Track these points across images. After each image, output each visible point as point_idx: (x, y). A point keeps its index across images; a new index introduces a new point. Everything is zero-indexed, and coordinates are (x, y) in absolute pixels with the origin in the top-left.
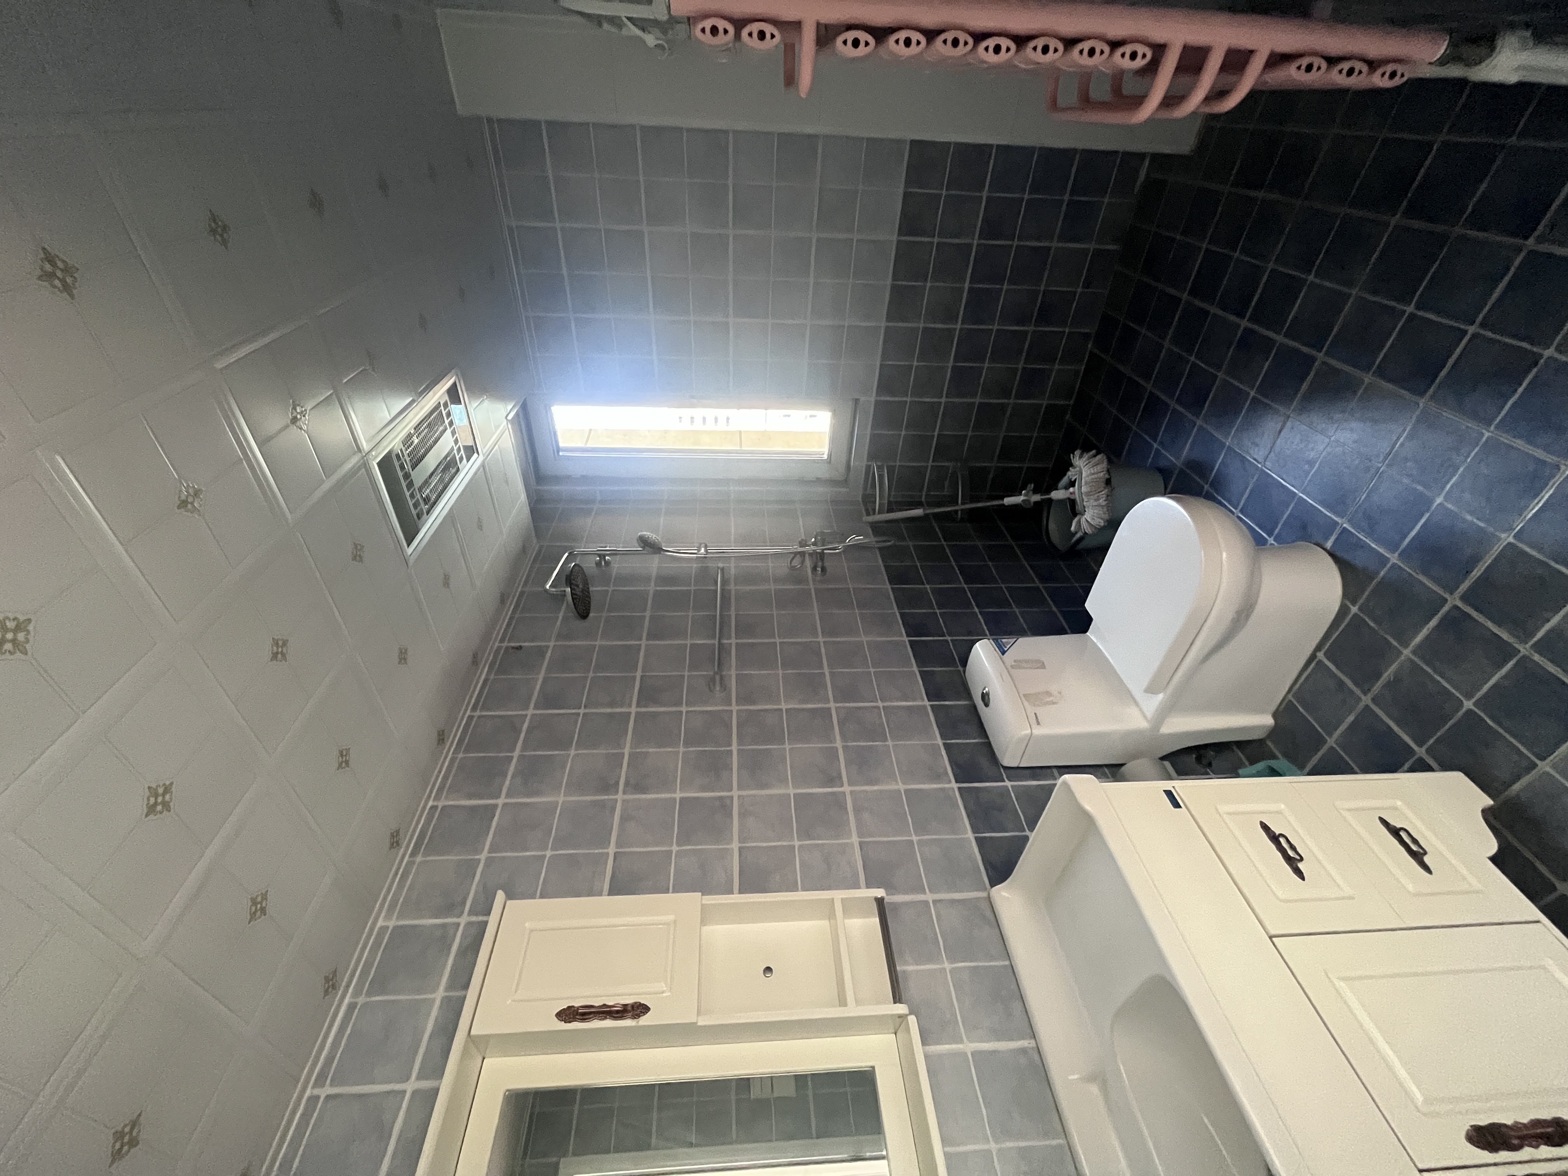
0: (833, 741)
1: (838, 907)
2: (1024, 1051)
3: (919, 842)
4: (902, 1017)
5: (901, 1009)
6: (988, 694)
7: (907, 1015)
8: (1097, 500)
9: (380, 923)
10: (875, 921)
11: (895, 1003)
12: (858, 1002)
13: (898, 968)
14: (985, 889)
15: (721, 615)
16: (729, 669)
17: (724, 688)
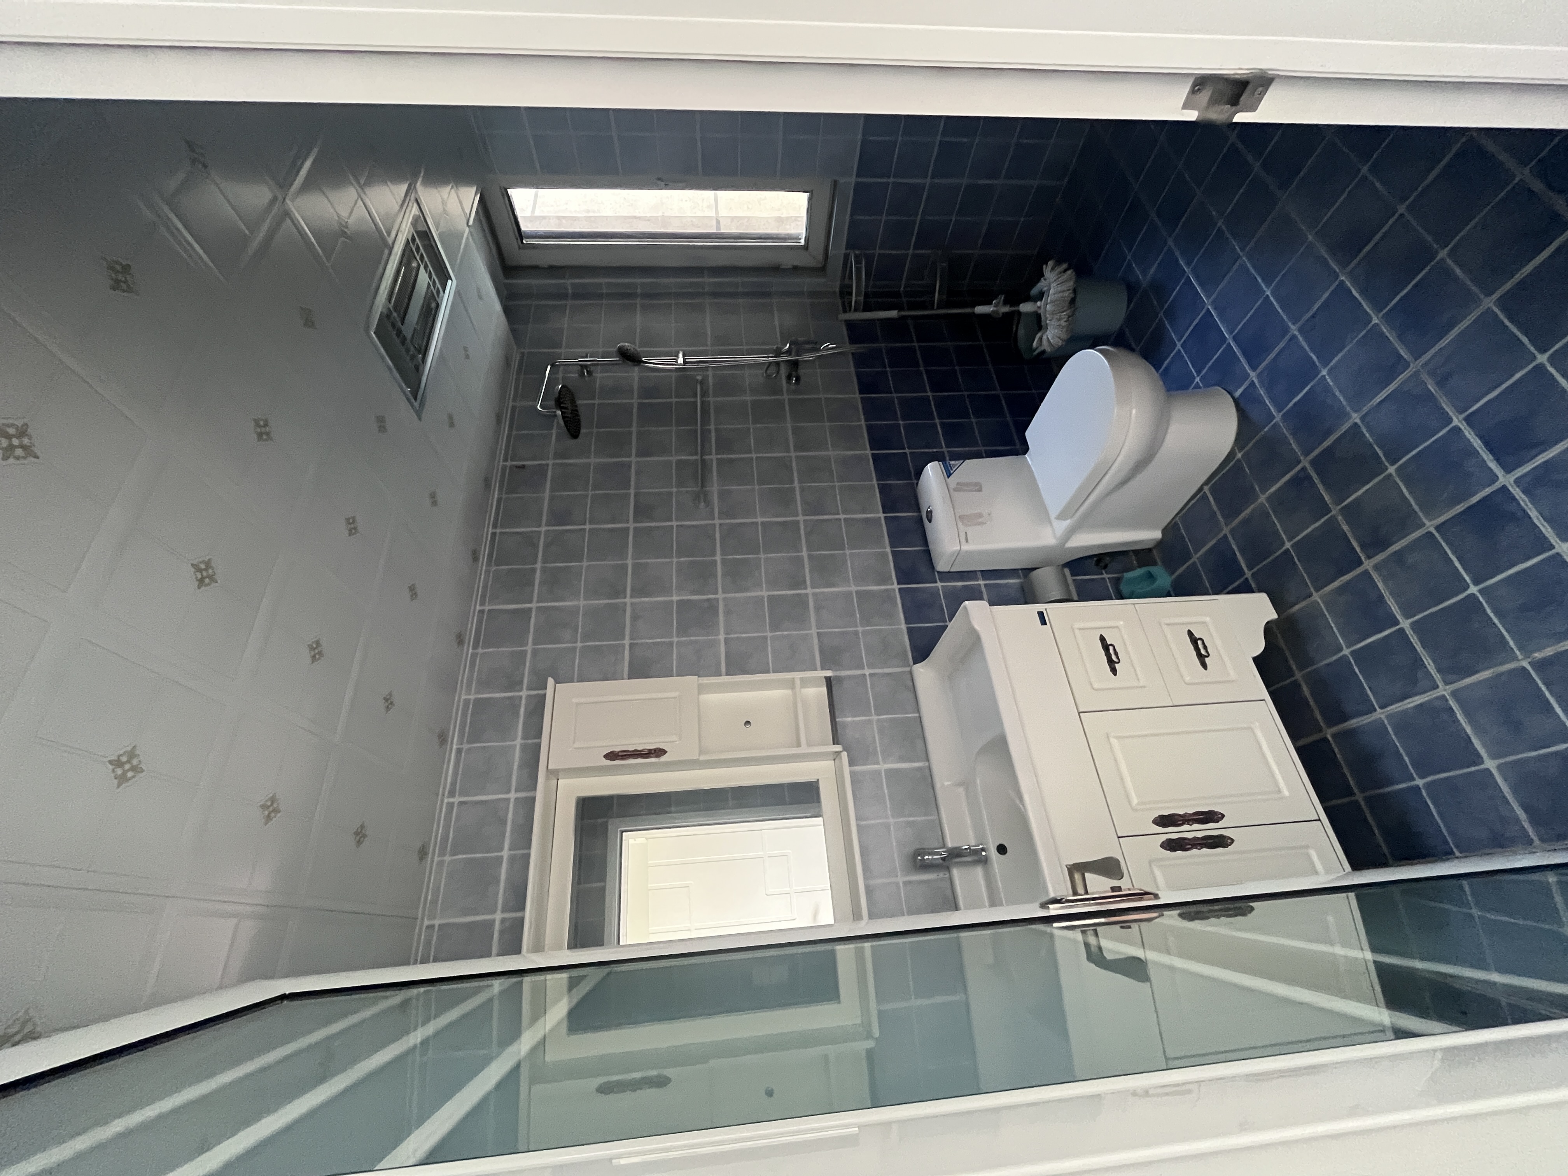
0: (799, 550)
1: (798, 682)
2: (919, 769)
3: (863, 632)
4: (838, 753)
5: (838, 748)
6: (931, 512)
7: (841, 752)
8: (1059, 320)
9: (463, 697)
10: (824, 689)
11: (834, 744)
12: (809, 745)
13: (837, 720)
14: (909, 666)
15: (701, 429)
16: (712, 486)
17: (708, 503)
